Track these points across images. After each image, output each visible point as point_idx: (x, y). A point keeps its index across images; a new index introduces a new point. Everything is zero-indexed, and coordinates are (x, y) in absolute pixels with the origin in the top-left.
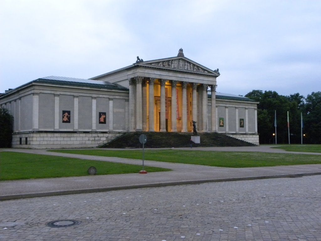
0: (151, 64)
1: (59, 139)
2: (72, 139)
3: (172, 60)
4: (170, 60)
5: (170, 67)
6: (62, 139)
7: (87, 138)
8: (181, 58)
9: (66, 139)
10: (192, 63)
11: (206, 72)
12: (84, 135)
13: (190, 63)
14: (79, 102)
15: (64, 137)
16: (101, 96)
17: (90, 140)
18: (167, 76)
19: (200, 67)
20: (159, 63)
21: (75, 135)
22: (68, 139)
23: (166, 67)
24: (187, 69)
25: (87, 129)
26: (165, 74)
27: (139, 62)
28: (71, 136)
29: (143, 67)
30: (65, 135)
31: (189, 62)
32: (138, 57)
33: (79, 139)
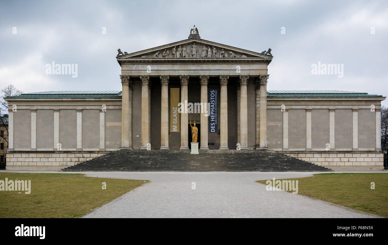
0: (141, 57)
1: (35, 160)
2: (50, 160)
3: (178, 47)
4: (174, 47)
5: (174, 58)
6: (38, 160)
7: (69, 159)
8: (194, 42)
9: (42, 160)
10: (215, 47)
11: (244, 56)
12: (65, 155)
13: (211, 47)
14: (60, 117)
15: (41, 158)
16: (88, 107)
17: (73, 161)
18: (170, 70)
19: (230, 51)
20: (154, 53)
21: (54, 155)
22: (46, 160)
23: (166, 57)
24: (206, 56)
25: (71, 148)
26: (167, 69)
27: (121, 56)
28: (49, 157)
29: (129, 62)
30: (42, 155)
31: (209, 46)
32: (119, 50)
33: (58, 160)
